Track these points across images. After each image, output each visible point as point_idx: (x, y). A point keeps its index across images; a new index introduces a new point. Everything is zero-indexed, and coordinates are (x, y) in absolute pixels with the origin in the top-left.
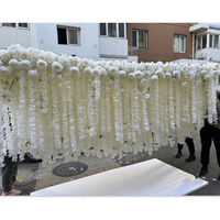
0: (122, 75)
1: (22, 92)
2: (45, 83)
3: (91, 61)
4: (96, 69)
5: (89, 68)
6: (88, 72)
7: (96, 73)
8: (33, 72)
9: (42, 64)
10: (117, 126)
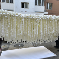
0: (31, 18)
1: (3, 22)
2: (9, 19)
3: (22, 14)
4: (23, 16)
5: (21, 16)
6: (21, 17)
7: (23, 17)
8: (6, 16)
9: (8, 14)
10: (28, 32)
